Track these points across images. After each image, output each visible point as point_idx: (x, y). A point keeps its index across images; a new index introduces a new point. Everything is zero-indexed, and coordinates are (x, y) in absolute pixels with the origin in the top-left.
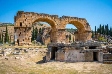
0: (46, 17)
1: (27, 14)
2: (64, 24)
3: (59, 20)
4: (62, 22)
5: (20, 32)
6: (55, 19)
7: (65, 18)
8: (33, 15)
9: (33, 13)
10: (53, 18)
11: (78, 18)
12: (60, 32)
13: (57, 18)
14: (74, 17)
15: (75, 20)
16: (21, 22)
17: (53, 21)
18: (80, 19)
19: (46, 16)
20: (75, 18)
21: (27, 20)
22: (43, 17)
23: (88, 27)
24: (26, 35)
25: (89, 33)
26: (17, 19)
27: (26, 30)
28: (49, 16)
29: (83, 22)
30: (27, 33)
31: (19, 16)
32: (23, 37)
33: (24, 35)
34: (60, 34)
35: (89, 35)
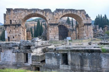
0: (36, 13)
1: (16, 11)
2: (57, 19)
3: (51, 14)
4: (54, 16)
6: (46, 13)
7: (59, 11)
8: (23, 11)
10: (45, 13)
11: (74, 10)
12: (52, 27)
13: (49, 12)
14: (69, 9)
15: (70, 12)
17: (44, 16)
18: (77, 11)
19: (37, 11)
20: (71, 10)
21: (16, 17)
22: (33, 12)
23: (87, 19)
24: (16, 32)
25: (89, 27)
26: (6, 17)
27: (16, 27)
28: (40, 11)
29: (81, 14)
30: (17, 30)
31: (9, 14)
32: (14, 34)
33: (14, 32)
34: (53, 30)
35: (89, 28)
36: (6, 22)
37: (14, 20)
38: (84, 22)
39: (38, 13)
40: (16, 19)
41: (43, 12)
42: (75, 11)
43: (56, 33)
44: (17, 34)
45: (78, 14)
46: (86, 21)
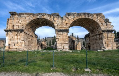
0: (42, 17)
1: (20, 16)
3: (59, 19)
4: (64, 21)
5: (12, 35)
6: (54, 18)
7: (69, 15)
8: (27, 16)
9: (27, 14)
10: (52, 18)
11: (88, 14)
12: (60, 34)
13: (57, 17)
14: (82, 13)
15: (83, 17)
16: (13, 24)
17: (52, 21)
18: (92, 15)
19: (43, 15)
21: (20, 22)
22: (39, 17)
23: (107, 25)
24: (18, 38)
25: (110, 34)
26: (9, 22)
27: (18, 33)
28: (47, 15)
29: (98, 19)
30: (19, 37)
31: (12, 18)
32: (15, 41)
33: (15, 39)
34: (61, 37)
35: (109, 37)
36: (8, 28)
37: (17, 25)
38: (103, 28)
39: (44, 18)
40: (19, 24)
41: (50, 17)
42: (90, 15)
43: (65, 42)
44: (19, 41)
45: (94, 19)
46: (106, 27)
